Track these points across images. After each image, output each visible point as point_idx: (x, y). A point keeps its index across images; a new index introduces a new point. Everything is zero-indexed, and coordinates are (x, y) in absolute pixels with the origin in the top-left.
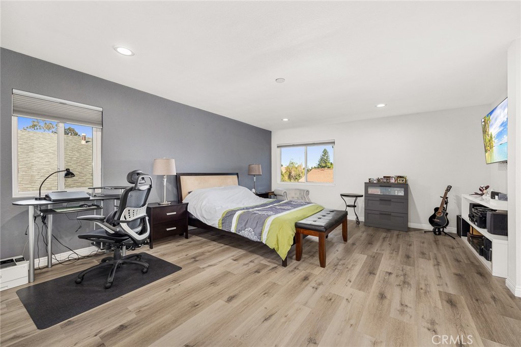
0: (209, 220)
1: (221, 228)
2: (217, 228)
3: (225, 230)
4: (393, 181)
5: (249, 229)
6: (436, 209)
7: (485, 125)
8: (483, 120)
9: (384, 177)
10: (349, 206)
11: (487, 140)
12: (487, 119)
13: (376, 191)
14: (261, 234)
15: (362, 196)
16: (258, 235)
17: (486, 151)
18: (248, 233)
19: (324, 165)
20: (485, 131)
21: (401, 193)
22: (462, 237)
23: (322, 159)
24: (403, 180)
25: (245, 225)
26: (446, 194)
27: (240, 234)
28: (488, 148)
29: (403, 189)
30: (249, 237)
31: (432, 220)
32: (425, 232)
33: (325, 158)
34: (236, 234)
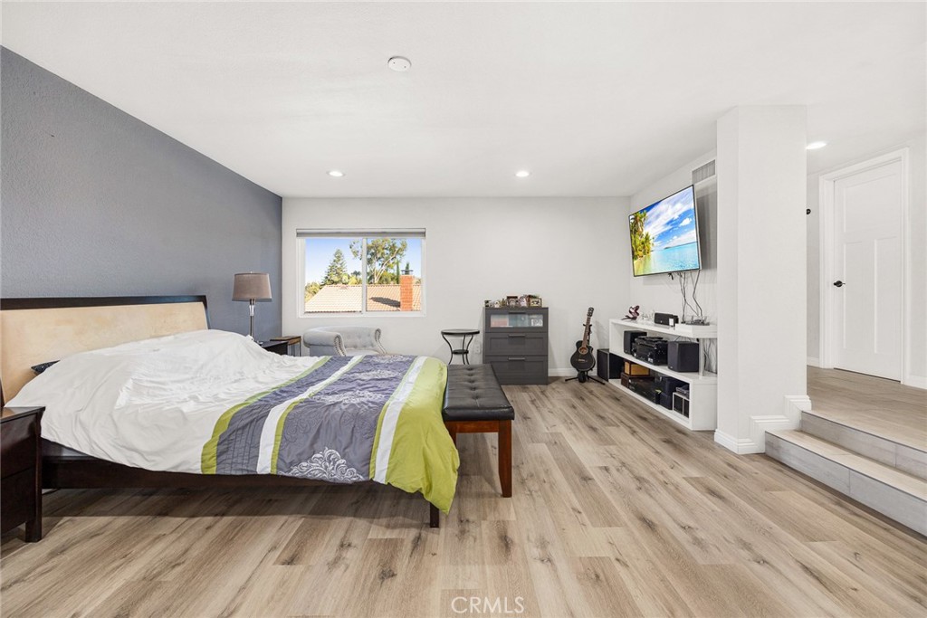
0: (156, 453)
1: (213, 471)
2: (200, 472)
3: (233, 473)
4: (524, 303)
5: (327, 452)
6: (579, 344)
7: (636, 223)
8: (633, 217)
9: (508, 298)
10: (455, 353)
11: (638, 243)
12: (639, 215)
13: (501, 322)
14: (368, 459)
15: (478, 333)
16: (359, 466)
17: (634, 257)
18: (325, 465)
19: (336, 279)
20: (634, 230)
21: (540, 324)
22: (610, 381)
23: (332, 268)
24: (538, 302)
25: (312, 445)
26: (588, 320)
27: (295, 472)
28: (640, 253)
29: (541, 316)
30: (326, 476)
31: (575, 361)
32: (566, 380)
33: (339, 266)
34: (277, 476)
